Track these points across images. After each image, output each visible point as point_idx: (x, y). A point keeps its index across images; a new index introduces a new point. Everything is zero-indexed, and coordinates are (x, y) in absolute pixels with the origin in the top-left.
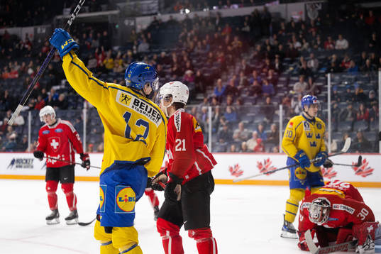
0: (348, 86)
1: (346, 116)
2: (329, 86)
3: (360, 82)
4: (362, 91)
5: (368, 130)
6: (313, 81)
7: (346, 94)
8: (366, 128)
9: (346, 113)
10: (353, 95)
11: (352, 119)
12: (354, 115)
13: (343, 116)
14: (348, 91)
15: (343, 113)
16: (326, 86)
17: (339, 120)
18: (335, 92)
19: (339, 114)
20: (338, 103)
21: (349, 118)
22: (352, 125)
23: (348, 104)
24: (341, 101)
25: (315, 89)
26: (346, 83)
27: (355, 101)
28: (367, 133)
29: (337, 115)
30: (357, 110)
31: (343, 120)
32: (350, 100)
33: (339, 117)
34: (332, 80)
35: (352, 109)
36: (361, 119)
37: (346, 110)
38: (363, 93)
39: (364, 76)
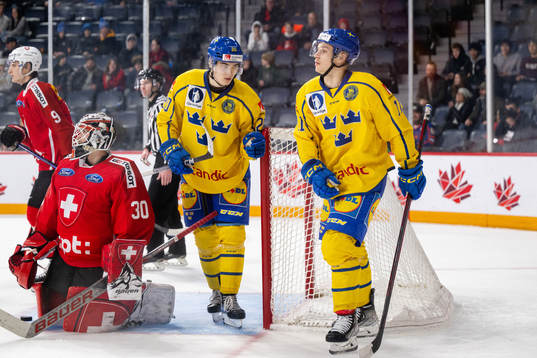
0: (87, 25)
1: (83, 82)
2: (50, 24)
3: (110, 18)
4: (112, 34)
5: (124, 107)
6: (21, 14)
7: (83, 40)
8: (119, 103)
9: (82, 75)
10: (96, 41)
11: (94, 87)
12: (98, 79)
13: (78, 82)
14: (86, 33)
15: (78, 75)
16: (44, 24)
17: (69, 88)
18: (61, 35)
19: (70, 78)
20: (67, 55)
21: (89, 86)
22: (94, 99)
23: (86, 60)
24: (73, 53)
25: (24, 29)
26: (83, 18)
27: (99, 54)
28: (123, 113)
29: (65, 80)
30: (104, 69)
31: (77, 88)
32: (90, 52)
33: (68, 83)
34: (56, 13)
35: (92, 68)
36: (110, 87)
37: (83, 68)
38: (114, 38)
39: (117, 7)
